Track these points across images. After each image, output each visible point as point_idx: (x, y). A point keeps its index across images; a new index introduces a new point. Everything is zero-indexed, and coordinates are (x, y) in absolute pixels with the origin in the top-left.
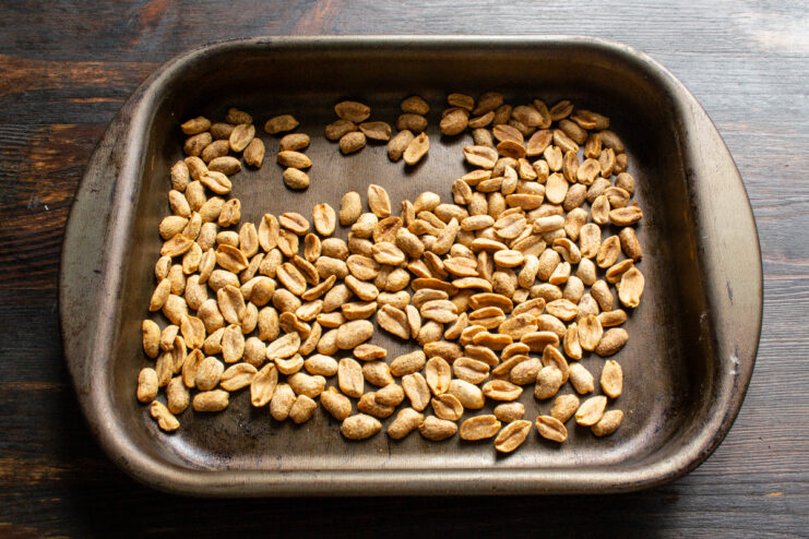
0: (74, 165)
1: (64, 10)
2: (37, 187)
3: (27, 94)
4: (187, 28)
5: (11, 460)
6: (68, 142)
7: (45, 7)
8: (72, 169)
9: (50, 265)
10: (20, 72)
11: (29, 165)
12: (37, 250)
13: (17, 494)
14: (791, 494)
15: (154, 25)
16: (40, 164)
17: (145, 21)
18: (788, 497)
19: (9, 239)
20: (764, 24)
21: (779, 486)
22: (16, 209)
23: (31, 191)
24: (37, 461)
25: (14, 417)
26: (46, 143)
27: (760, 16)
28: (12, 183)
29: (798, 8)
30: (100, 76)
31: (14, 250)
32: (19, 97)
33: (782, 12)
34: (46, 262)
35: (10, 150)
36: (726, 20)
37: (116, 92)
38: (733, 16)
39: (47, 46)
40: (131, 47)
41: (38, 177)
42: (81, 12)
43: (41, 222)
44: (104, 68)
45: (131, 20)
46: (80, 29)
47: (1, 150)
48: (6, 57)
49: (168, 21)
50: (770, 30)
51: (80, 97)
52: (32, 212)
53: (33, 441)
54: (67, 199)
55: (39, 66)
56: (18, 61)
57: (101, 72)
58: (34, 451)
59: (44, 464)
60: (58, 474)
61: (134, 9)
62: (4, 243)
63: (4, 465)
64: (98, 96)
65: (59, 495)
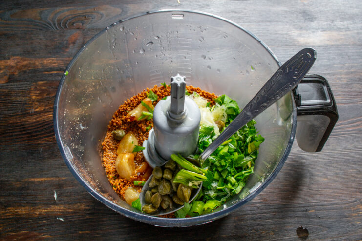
0: (46, 96)
1: (40, 39)
2: (33, 106)
3: (28, 71)
5: (27, 207)
6: (44, 88)
7: (33, 38)
8: (46, 98)
10: (25, 63)
11: (30, 97)
12: (34, 129)
13: (30, 220)
14: (318, 210)
15: (74, 43)
16: (34, 97)
17: (70, 42)
18: (317, 212)
19: (24, 125)
20: (300, 35)
21: (313, 208)
22: (26, 114)
23: (31, 107)
24: (37, 207)
25: (28, 191)
26: (36, 89)
27: (299, 32)
28: (24, 104)
29: (313, 28)
30: (55, 63)
31: (25, 129)
32: (25, 72)
33: (307, 30)
34: (38, 133)
35: (23, 92)
36: (287, 34)
37: (61, 69)
38: (290, 32)
39: (35, 53)
40: (66, 52)
41: (33, 102)
42: (47, 39)
43: (36, 118)
44: (56, 60)
45: (65, 42)
46: (47, 46)
47: (19, 92)
48: (20, 57)
49: (79, 41)
50: (303, 37)
51: (48, 71)
52: (32, 115)
53: (35, 200)
54: (45, 109)
55: (32, 60)
56: (24, 59)
57: (55, 62)
58: (35, 204)
59: (39, 208)
60: (45, 212)
61: (66, 38)
62: (21, 127)
63: (25, 210)
64: (54, 71)
65: (45, 220)
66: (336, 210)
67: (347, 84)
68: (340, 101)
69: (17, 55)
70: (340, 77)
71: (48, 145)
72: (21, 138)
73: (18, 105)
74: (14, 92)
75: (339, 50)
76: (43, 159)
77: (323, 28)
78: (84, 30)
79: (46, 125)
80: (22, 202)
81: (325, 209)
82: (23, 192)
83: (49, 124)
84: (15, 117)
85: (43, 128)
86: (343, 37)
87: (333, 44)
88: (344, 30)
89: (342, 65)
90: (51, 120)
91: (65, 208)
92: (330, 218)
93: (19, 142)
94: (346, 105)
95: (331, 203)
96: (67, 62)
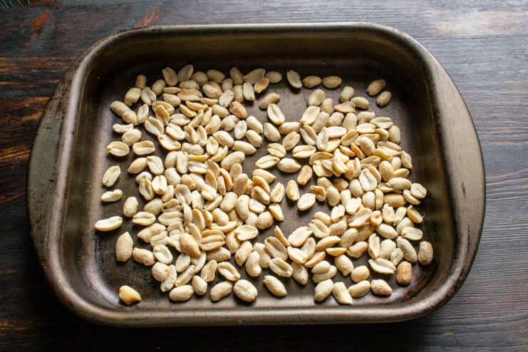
4: (61, 33)
14: (459, 333)
15: (39, 32)
17: (33, 29)
18: (458, 335)
20: (441, 17)
21: (451, 327)
27: (438, 12)
29: (464, 6)
30: (5, 67)
33: (453, 9)
36: (416, 15)
37: (14, 77)
40: (25, 47)
44: (7, 61)
45: (24, 30)
49: (48, 29)
50: (445, 21)
57: (5, 64)
61: (26, 22)
66: (493, 333)
67: (521, 105)
68: (507, 136)
70: (508, 92)
75: (510, 44)
77: (482, 6)
78: (57, 8)
81: (473, 330)
86: (518, 21)
87: (499, 33)
88: (519, 9)
89: (514, 72)
91: (11, 325)
92: (481, 346)
94: (518, 144)
95: (484, 319)
96: (25, 66)
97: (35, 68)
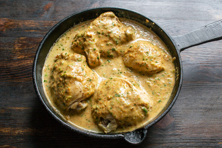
0: (26, 48)
1: (23, 6)
2: (16, 54)
3: (13, 29)
4: (57, 11)
5: (10, 128)
6: (24, 42)
7: (18, 5)
8: (25, 50)
9: (20, 76)
10: (11, 23)
11: (14, 48)
12: (16, 71)
13: (11, 138)
15: (48, 10)
16: (17, 48)
17: (45, 9)
19: (9, 68)
20: (217, 13)
22: (10, 60)
23: (15, 55)
25: (11, 116)
26: (19, 42)
27: (216, 11)
28: (9, 53)
30: (33, 24)
31: (10, 71)
32: (11, 30)
34: (19, 75)
35: (9, 44)
36: (206, 12)
37: (37, 29)
38: (209, 11)
39: (19, 16)
40: (42, 16)
41: (17, 51)
42: (28, 7)
43: (18, 64)
44: (34, 22)
45: (41, 9)
46: (28, 11)
47: (6, 44)
48: (8, 19)
49: (52, 9)
51: (28, 30)
52: (15, 61)
53: (15, 123)
54: (25, 58)
55: (16, 22)
56: (11, 20)
58: (16, 126)
59: (18, 129)
60: (22, 133)
61: (42, 6)
62: (7, 70)
63: (8, 130)
64: (33, 30)
65: (23, 138)
69: (6, 17)
71: (26, 84)
72: (6, 77)
73: (5, 53)
74: (2, 44)
76: (22, 94)
78: (55, 1)
79: (25, 69)
80: (6, 124)
82: (7, 117)
83: (27, 69)
84: (2, 62)
85: (23, 71)
90: (29, 66)
93: (5, 80)
96: (42, 24)
97: (46, 25)
